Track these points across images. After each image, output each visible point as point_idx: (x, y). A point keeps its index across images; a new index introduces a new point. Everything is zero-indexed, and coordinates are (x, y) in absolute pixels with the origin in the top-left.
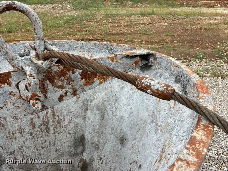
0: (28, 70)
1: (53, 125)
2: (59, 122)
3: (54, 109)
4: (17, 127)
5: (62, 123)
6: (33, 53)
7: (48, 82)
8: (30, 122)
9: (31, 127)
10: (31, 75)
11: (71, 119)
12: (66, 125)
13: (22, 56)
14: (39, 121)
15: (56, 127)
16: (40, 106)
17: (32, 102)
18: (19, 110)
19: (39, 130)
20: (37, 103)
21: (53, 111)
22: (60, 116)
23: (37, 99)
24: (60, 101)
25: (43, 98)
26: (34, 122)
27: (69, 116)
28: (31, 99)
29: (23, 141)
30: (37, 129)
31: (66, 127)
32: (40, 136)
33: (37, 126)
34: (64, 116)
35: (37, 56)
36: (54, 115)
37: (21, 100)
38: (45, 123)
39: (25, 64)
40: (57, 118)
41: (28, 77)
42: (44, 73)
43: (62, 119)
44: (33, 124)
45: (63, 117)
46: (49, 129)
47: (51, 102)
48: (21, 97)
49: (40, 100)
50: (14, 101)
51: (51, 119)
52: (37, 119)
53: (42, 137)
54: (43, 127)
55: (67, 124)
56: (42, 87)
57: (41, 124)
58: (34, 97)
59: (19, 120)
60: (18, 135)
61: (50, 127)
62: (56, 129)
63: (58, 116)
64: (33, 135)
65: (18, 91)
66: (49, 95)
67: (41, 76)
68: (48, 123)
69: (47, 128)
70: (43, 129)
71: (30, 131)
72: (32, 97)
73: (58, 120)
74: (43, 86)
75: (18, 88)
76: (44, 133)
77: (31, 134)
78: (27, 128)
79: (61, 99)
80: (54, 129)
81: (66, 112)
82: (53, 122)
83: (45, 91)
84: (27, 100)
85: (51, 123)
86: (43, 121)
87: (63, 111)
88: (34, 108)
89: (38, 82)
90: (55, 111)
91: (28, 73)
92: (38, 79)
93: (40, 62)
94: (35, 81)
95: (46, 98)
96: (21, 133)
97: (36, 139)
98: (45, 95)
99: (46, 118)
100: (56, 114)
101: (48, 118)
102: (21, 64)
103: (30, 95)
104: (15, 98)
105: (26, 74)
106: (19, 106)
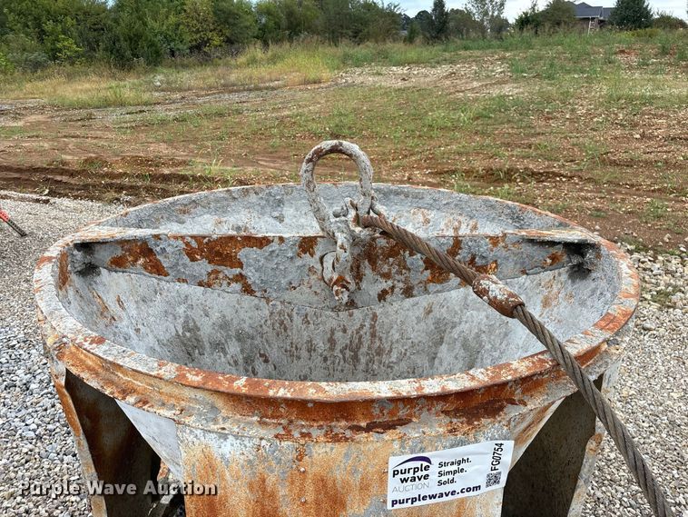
0: (341, 238)
1: (368, 354)
2: (380, 352)
3: (375, 322)
4: (306, 338)
5: (384, 356)
6: (352, 213)
7: (366, 262)
8: (329, 336)
9: (328, 345)
10: (342, 247)
11: (405, 354)
12: (392, 362)
13: (336, 216)
14: (344, 337)
15: (371, 361)
16: (345, 298)
17: (335, 288)
18: (316, 298)
19: (341, 356)
20: (342, 292)
21: (373, 327)
22: (384, 340)
23: (343, 286)
24: (380, 301)
25: (352, 286)
26: (335, 337)
27: (403, 346)
28: (335, 284)
29: (310, 368)
30: (337, 352)
31: (392, 368)
32: (340, 368)
33: (338, 348)
34: (392, 343)
35: (357, 220)
36: (373, 335)
37: (322, 283)
38: (354, 345)
39: (339, 228)
40: (378, 343)
41: (338, 249)
42: (364, 246)
43: (387, 346)
44: (332, 341)
45: (389, 344)
46: (358, 360)
47: (366, 298)
48: (323, 278)
49: (348, 289)
50: (313, 282)
51: (366, 339)
52: (341, 333)
53: (342, 371)
54: (348, 353)
55: (395, 361)
56: (355, 269)
57: (346, 346)
58: (341, 281)
59: (312, 326)
60: (304, 353)
61: (361, 357)
62: (370, 364)
63: (380, 339)
64: (329, 362)
65: (321, 268)
66: (364, 285)
67: (357, 251)
68: (359, 348)
69: (356, 358)
70: (347, 356)
71: (325, 353)
72: (337, 280)
73: (379, 347)
74: (358, 267)
75: (322, 263)
76: (347, 365)
77: (325, 359)
78: (321, 345)
79: (382, 296)
80: (367, 364)
81: (397, 336)
82: (369, 348)
83: (359, 277)
84: (330, 284)
85: (364, 349)
86: (351, 342)
87: (393, 331)
88: (337, 298)
89: (350, 258)
90: (377, 328)
91: (339, 243)
92: (352, 254)
93: (358, 230)
94: (345, 256)
95: (359, 289)
96: (309, 351)
97: (331, 371)
98: (357, 284)
99: (357, 337)
100: (377, 334)
101: (360, 337)
102: (333, 228)
103: (335, 277)
104: (315, 277)
105: (336, 243)
106: (318, 291)
